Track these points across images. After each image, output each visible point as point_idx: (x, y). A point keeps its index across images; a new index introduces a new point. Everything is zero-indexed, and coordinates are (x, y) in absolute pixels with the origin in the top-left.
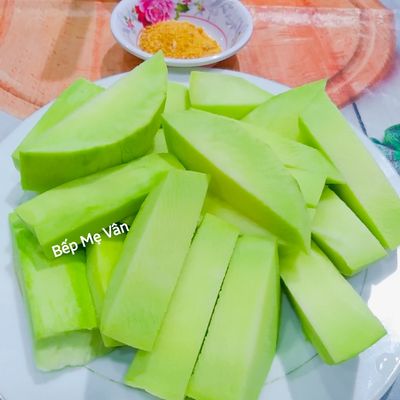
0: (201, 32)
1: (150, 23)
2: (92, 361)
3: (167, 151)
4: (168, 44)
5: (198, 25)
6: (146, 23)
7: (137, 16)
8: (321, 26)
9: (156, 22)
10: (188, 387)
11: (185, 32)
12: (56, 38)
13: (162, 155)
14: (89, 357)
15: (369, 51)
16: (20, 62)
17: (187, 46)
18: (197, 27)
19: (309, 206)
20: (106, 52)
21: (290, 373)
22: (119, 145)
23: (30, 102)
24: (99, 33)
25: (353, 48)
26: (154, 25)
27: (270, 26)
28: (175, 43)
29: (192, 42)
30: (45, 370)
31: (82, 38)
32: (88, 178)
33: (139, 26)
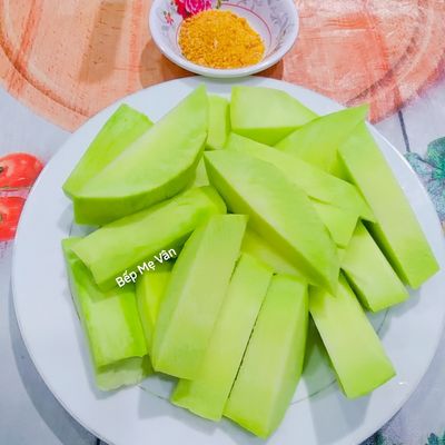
0: (243, 23)
1: (190, 15)
2: (142, 380)
3: (208, 184)
4: (209, 43)
5: (241, 14)
6: (185, 14)
7: (176, 8)
8: (374, 13)
9: (196, 12)
10: (225, 408)
11: (227, 28)
12: (91, 27)
13: (203, 188)
14: (140, 377)
15: (424, 45)
16: (56, 59)
17: (228, 45)
18: (239, 17)
19: (339, 246)
20: (144, 47)
21: (313, 395)
22: (164, 186)
23: (69, 108)
24: (136, 22)
25: (407, 42)
26: (195, 17)
27: (318, 13)
28: (216, 42)
29: (234, 39)
30: (104, 389)
31: (119, 28)
32: (136, 216)
33: (178, 18)
